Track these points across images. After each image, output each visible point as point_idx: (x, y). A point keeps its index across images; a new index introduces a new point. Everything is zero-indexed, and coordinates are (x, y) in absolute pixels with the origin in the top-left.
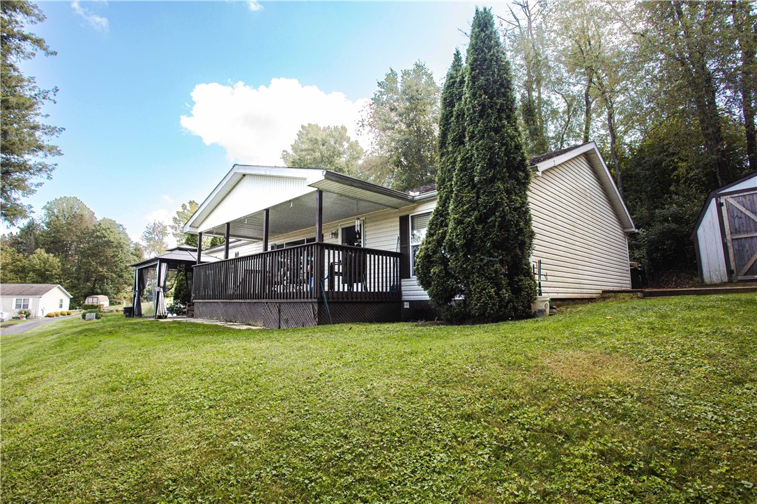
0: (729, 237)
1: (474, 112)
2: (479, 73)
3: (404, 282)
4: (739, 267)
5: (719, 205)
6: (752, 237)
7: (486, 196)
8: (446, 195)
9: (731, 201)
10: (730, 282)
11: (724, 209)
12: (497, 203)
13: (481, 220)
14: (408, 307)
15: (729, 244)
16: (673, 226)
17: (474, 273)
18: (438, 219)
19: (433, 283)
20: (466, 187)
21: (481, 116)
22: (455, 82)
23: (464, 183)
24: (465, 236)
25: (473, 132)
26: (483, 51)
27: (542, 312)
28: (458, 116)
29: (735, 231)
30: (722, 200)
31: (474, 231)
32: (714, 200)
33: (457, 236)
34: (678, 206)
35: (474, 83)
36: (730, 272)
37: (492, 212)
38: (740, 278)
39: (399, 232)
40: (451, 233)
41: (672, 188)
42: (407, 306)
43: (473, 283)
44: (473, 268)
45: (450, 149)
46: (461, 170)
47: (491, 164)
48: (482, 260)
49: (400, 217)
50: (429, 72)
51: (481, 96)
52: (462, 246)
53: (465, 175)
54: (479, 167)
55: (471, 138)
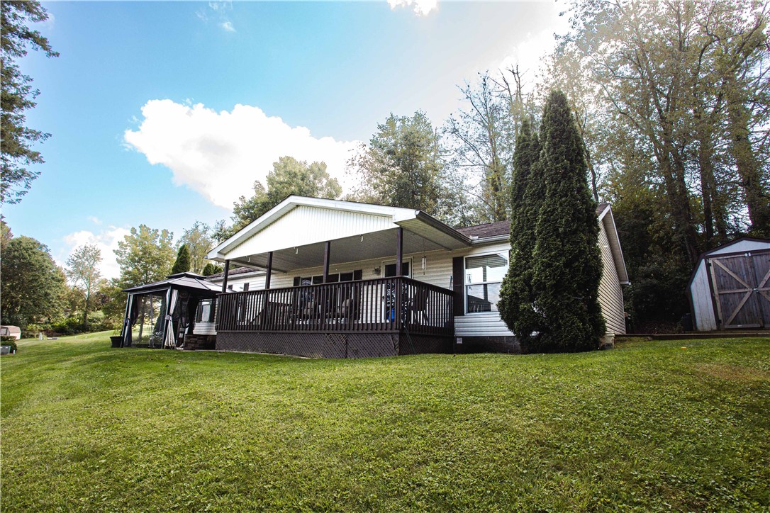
0: (716, 292)
1: (557, 173)
2: (559, 141)
3: (457, 319)
4: (726, 317)
5: (708, 265)
6: (734, 293)
7: (571, 245)
8: (526, 241)
9: (717, 262)
10: (719, 329)
11: (712, 268)
12: (580, 251)
13: (568, 264)
14: (461, 342)
15: (717, 298)
16: (655, 282)
17: (563, 309)
18: (521, 262)
19: (521, 317)
20: (552, 235)
21: (563, 177)
22: (528, 145)
23: (548, 233)
24: (554, 277)
25: (555, 190)
26: (562, 123)
27: (609, 346)
28: (536, 175)
29: (721, 287)
30: (710, 261)
31: (563, 273)
32: (703, 261)
33: (546, 277)
34: (659, 264)
35: (555, 149)
36: (718, 321)
37: (576, 258)
38: (726, 327)
39: (452, 273)
40: (538, 275)
41: (650, 248)
42: (459, 341)
43: (562, 319)
44: (561, 305)
45: (528, 201)
46: (545, 221)
47: (575, 218)
48: (569, 299)
49: (453, 258)
50: (428, 121)
51: (563, 161)
52: (552, 286)
53: (550, 226)
54: (564, 220)
55: (553, 195)
